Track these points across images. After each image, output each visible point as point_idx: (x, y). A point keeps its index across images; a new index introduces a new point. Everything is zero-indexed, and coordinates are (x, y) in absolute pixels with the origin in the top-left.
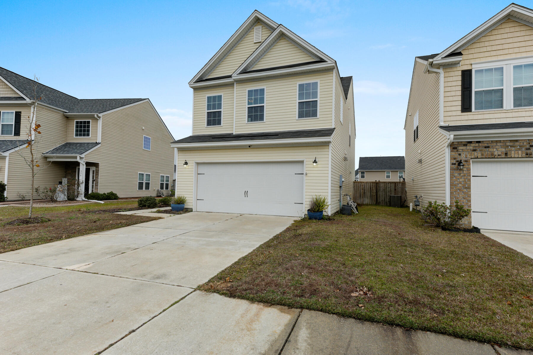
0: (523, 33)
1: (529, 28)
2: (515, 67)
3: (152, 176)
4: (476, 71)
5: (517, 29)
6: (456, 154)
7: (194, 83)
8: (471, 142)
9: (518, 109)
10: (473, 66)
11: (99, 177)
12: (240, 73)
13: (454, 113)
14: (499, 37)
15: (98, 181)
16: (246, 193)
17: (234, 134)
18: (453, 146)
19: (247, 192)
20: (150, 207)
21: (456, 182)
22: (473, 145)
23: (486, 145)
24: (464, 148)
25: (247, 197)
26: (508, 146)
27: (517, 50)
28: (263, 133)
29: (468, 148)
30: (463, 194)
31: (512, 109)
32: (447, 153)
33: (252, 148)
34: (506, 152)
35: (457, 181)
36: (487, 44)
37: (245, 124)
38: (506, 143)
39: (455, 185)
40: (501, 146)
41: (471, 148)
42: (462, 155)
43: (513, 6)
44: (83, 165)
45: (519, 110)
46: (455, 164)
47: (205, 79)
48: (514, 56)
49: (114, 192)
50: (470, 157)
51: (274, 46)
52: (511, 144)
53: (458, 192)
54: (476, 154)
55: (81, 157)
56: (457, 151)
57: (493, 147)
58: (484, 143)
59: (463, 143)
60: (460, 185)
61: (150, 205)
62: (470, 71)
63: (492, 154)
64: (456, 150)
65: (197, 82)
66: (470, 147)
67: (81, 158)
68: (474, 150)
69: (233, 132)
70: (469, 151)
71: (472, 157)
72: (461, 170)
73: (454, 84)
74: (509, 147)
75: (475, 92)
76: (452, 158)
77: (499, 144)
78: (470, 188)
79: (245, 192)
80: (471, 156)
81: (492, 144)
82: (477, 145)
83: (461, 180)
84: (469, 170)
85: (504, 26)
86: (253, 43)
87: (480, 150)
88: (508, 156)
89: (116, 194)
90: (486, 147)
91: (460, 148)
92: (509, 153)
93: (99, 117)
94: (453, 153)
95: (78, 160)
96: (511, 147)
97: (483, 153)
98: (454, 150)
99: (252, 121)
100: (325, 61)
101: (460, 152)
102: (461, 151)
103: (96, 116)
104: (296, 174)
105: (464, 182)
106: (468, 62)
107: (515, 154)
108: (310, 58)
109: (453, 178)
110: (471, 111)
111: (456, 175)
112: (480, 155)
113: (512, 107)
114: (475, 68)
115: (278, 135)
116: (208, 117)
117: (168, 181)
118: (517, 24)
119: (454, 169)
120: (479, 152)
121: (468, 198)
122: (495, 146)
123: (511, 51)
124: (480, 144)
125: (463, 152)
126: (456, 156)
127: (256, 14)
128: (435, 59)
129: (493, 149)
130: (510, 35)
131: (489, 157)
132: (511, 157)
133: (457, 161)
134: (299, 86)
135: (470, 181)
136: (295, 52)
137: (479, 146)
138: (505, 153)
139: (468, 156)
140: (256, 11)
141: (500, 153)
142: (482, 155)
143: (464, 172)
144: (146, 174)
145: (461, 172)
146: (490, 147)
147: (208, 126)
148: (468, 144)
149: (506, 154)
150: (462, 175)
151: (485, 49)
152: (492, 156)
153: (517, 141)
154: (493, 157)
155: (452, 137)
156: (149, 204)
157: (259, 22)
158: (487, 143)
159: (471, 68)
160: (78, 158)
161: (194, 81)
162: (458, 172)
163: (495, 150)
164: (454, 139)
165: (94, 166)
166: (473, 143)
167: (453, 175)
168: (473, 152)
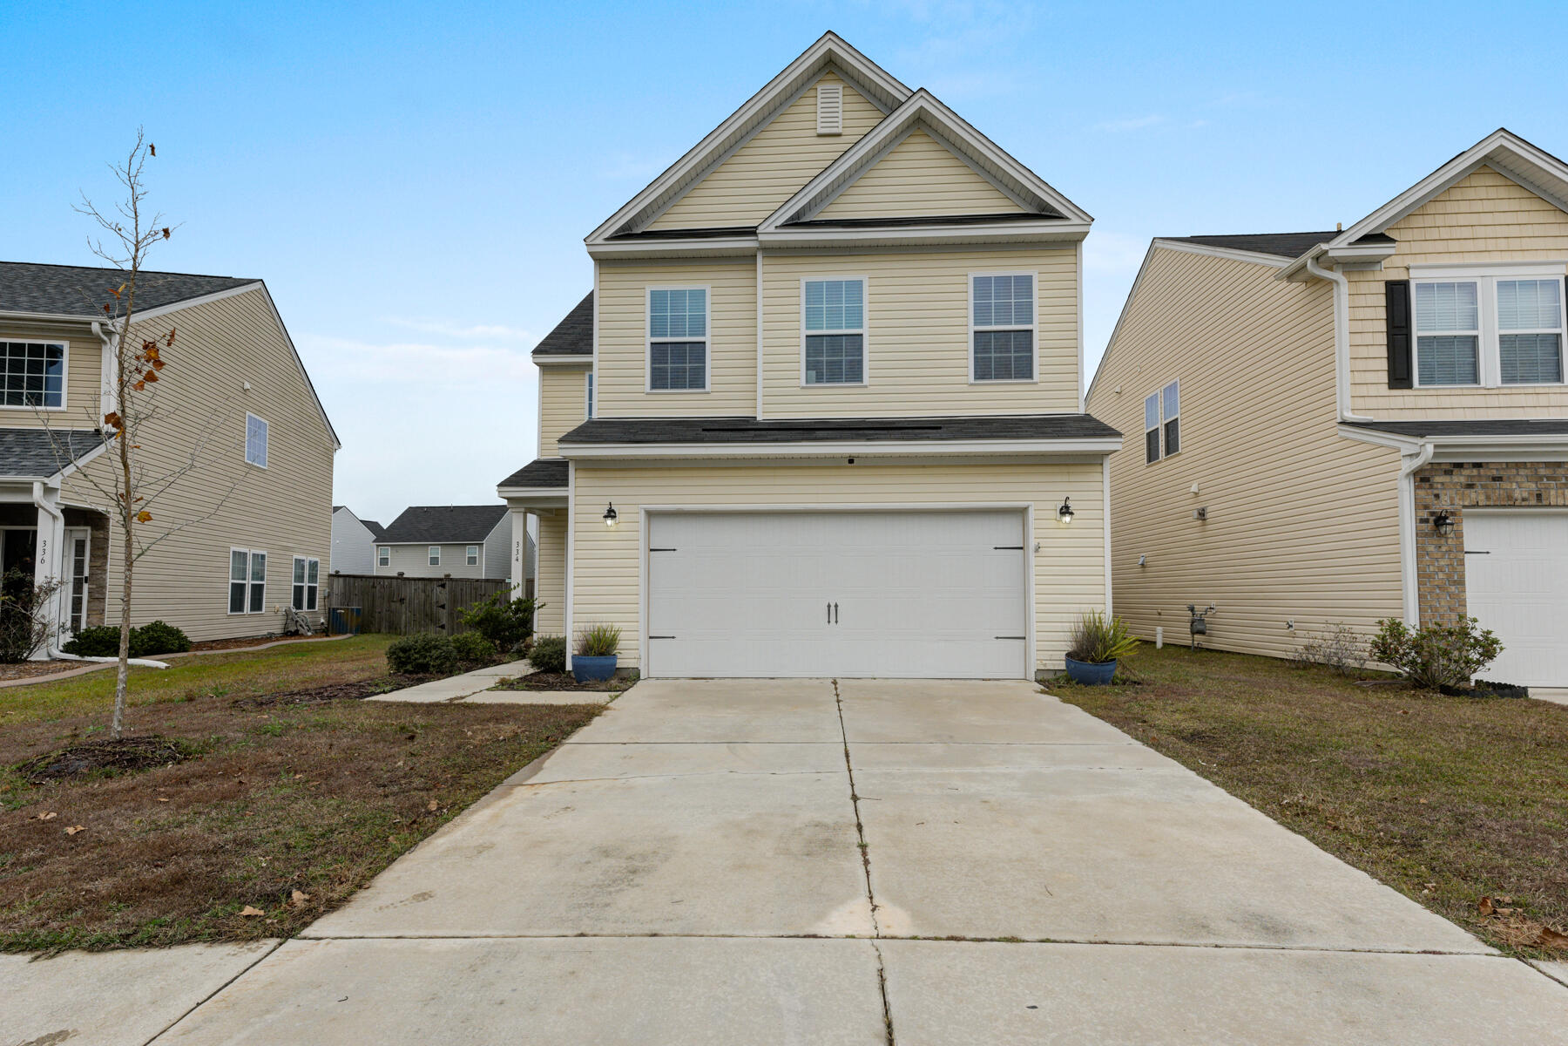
0: (1514, 205)
1: (1526, 194)
2: (1502, 285)
3: (272, 560)
4: (1418, 286)
5: (1503, 193)
6: (1428, 495)
7: (607, 239)
8: (1460, 466)
9: (1511, 388)
10: (1413, 273)
11: (108, 567)
12: (785, 225)
13: (1373, 390)
14: (1464, 207)
15: (105, 580)
16: (833, 611)
17: (760, 418)
18: (1422, 477)
19: (836, 606)
20: (442, 673)
21: (1432, 568)
22: (1466, 472)
23: (1495, 473)
24: (1446, 479)
25: (836, 622)
26: (1541, 478)
27: (1502, 244)
28: (863, 421)
29: (1455, 479)
30: (1448, 598)
31: (1498, 388)
32: (1407, 493)
33: (859, 467)
34: (1538, 492)
35: (1434, 565)
36: (1440, 220)
37: (799, 389)
38: (1536, 470)
39: (1430, 576)
40: (1527, 477)
41: (1462, 479)
42: (1442, 497)
43: (1502, 136)
44: (55, 517)
45: (1514, 391)
46: (1426, 521)
47: (639, 232)
48: (1496, 258)
49: (171, 622)
50: (1461, 503)
51: (891, 152)
52: (1548, 472)
53: (1438, 594)
54: (1473, 495)
55: (50, 486)
56: (1431, 487)
57: (1509, 478)
58: (1491, 467)
59: (1443, 467)
60: (1441, 575)
61: (442, 664)
62: (1404, 285)
63: (1508, 497)
64: (1427, 485)
65: (617, 237)
66: (1460, 478)
67: (48, 491)
68: (1470, 486)
69: (756, 412)
70: (1458, 487)
71: (1466, 503)
72: (1440, 536)
73: (1370, 313)
74: (1545, 480)
75: (1419, 338)
76: (1420, 505)
77: (1522, 472)
78: (1464, 584)
79: (829, 606)
80: (1463, 500)
81: (1508, 471)
82: (1475, 472)
83: (1442, 563)
84: (1459, 536)
85: (1475, 181)
86: (813, 133)
87: (1481, 485)
88: (1544, 503)
89: (178, 631)
90: (1495, 479)
91: (1438, 479)
92: (1544, 496)
93: (109, 333)
94: (1422, 493)
95: (37, 495)
96: (1548, 480)
97: (1490, 492)
98: (1423, 484)
99: (819, 379)
100: (1061, 217)
101: (1437, 489)
102: (1439, 486)
103: (95, 327)
104: (996, 548)
105: (1450, 567)
106: (1397, 261)
107: (1557, 497)
108: (1007, 202)
109: (1423, 556)
110: (1410, 386)
111: (1431, 548)
112: (1482, 500)
113: (1499, 384)
114: (1416, 278)
115: (940, 428)
116: (654, 360)
117: (313, 577)
118: (1499, 181)
119: (1426, 535)
120: (1480, 490)
121: (1460, 609)
122: (1514, 476)
123: (1491, 244)
124: (1482, 471)
125: (1445, 492)
126: (1430, 499)
127: (830, 45)
128: (1335, 243)
129: (1511, 483)
130: (1488, 206)
131: (1502, 503)
132: (1550, 506)
133: (1432, 514)
134: (974, 284)
135: (1464, 565)
136: (960, 179)
137: (1479, 475)
138: (1537, 495)
139: (1457, 501)
140: (829, 36)
141: (1525, 495)
142: (1488, 498)
143: (1450, 541)
144: (254, 555)
145: (1443, 541)
146: (1504, 478)
147: (654, 391)
148: (1456, 471)
149: (1539, 496)
150: (1444, 549)
151: (1434, 234)
152: (1509, 500)
153: (1559, 465)
154: (1512, 503)
155: (1430, 449)
156: (438, 662)
157: (831, 72)
158: (1497, 469)
159: (1407, 278)
160: (37, 489)
161: (607, 235)
162: (1435, 540)
163: (1514, 486)
164: (1436, 455)
165: (86, 524)
166: (1465, 466)
167: (1423, 549)
168: (1467, 491)
